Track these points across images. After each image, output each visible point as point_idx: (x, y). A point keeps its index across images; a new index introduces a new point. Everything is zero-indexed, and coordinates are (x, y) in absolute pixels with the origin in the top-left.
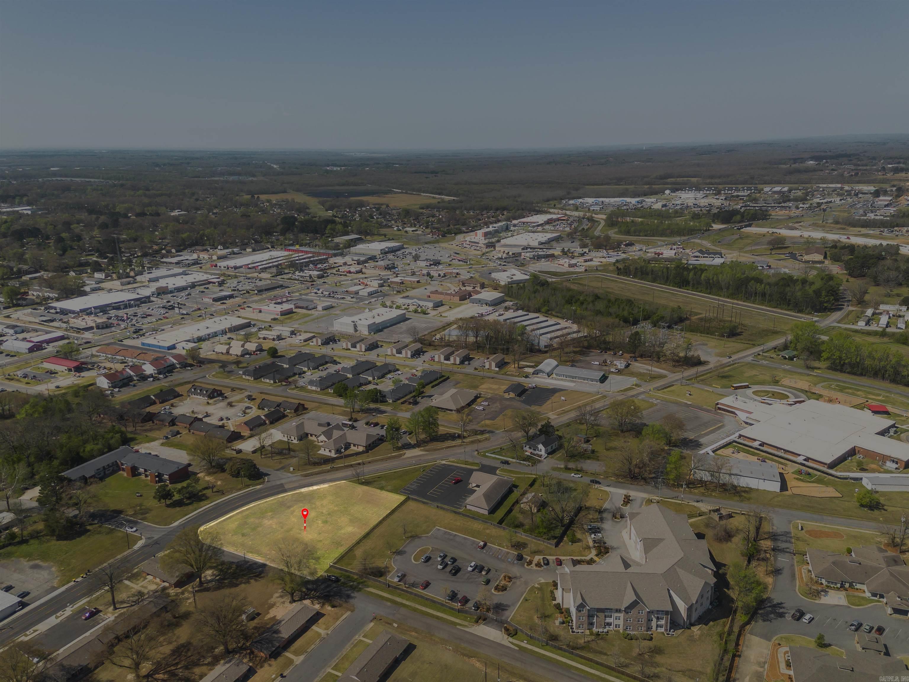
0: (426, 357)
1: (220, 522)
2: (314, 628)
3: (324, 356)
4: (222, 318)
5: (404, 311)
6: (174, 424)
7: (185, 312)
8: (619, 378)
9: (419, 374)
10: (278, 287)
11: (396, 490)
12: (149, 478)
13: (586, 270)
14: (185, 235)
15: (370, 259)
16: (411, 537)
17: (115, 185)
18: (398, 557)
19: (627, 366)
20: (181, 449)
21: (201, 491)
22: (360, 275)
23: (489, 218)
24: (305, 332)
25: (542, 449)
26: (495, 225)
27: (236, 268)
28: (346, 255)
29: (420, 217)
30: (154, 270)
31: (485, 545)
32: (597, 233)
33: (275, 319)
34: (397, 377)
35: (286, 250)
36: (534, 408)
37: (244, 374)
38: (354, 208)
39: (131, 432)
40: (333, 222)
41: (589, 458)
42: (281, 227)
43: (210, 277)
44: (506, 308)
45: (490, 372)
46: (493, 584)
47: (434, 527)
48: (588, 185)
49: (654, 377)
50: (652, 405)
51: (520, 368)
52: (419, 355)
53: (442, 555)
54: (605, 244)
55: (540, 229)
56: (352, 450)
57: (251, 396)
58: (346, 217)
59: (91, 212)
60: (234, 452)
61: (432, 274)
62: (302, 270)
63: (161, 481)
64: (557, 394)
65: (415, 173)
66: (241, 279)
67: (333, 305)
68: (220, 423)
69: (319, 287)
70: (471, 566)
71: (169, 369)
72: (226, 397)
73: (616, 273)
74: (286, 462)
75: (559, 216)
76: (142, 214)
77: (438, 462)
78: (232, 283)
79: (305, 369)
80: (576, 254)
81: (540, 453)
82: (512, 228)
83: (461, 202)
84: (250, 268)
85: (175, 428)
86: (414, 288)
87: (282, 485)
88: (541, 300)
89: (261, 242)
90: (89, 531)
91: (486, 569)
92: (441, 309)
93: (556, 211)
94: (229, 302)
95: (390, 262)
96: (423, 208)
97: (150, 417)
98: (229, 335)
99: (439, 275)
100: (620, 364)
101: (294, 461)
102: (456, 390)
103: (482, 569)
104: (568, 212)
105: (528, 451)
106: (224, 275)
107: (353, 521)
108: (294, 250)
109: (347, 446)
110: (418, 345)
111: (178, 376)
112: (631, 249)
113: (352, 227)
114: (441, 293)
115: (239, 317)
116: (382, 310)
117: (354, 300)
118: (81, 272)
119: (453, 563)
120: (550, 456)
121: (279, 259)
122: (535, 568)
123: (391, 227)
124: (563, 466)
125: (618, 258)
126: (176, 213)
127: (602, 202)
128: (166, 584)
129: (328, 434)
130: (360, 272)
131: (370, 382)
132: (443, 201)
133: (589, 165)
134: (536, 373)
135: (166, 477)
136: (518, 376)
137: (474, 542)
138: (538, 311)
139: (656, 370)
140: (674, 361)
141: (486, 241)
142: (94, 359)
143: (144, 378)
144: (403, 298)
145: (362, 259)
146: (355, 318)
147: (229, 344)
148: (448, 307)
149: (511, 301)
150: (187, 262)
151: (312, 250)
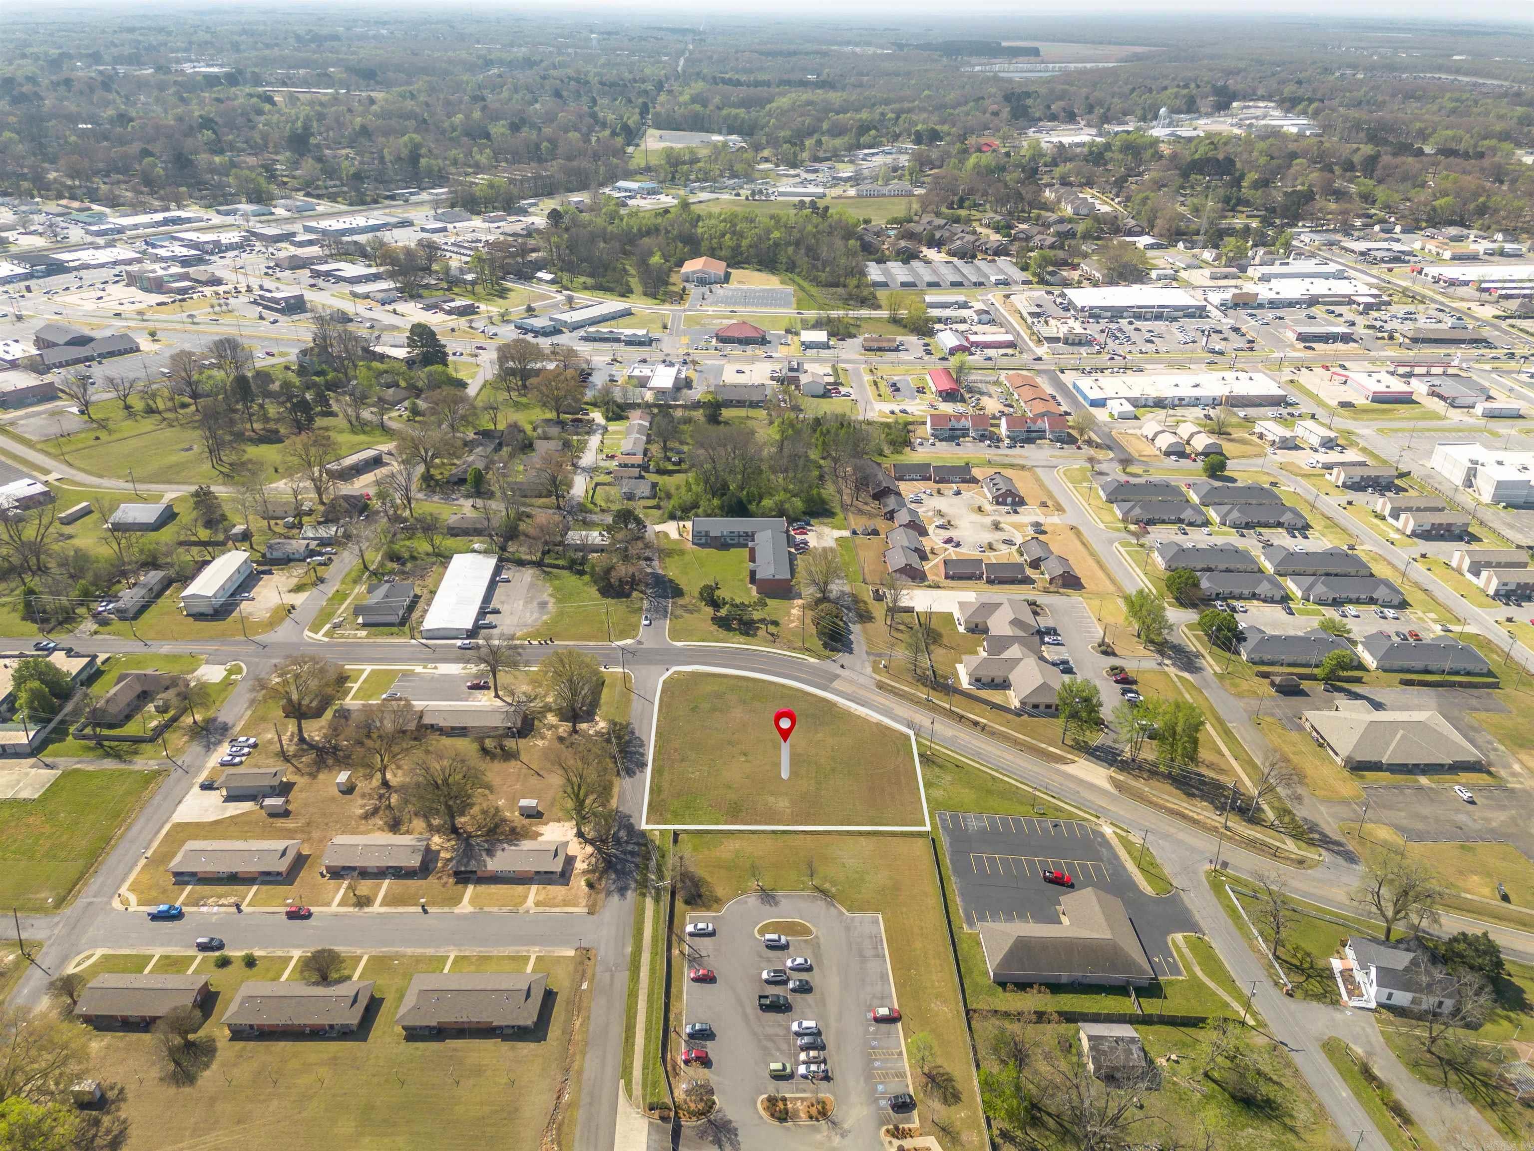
2: (534, 888)
3: (1286, 510)
6: (891, 519)
7: (1220, 349)
16: (823, 891)
18: (754, 902)
21: (764, 622)
24: (1362, 449)
25: (1373, 983)
33: (1347, 404)
37: (1111, 485)
43: (1364, 291)
46: (783, 1090)
47: (877, 911)
52: (1524, 598)
53: (806, 961)
57: (1041, 526)
66: (1427, 307)
68: (935, 547)
72: (1017, 512)
77: (1100, 821)
78: (1393, 312)
79: (1217, 520)
81: (1365, 986)
84: (1480, 289)
85: (881, 524)
87: (834, 677)
91: (821, 1055)
94: (1327, 347)
97: (889, 496)
103: (815, 1047)
105: (1346, 961)
106: (1405, 292)
109: (1007, 683)
115: (1290, 381)
119: (796, 991)
142: (989, 388)
147: (1176, 425)
150: (1386, 254)
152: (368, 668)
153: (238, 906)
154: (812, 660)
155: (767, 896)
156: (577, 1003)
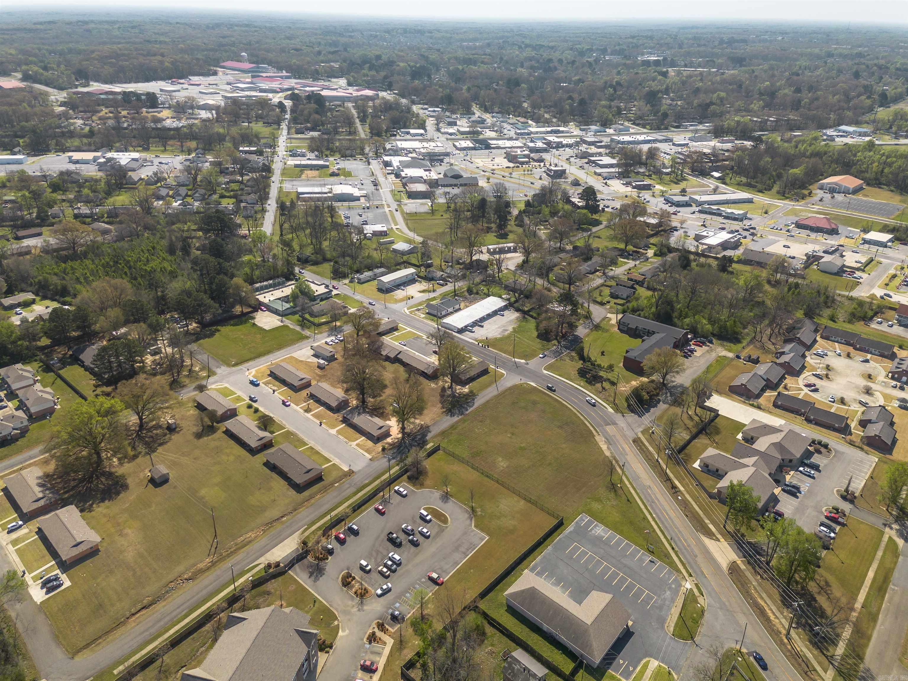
47: (488, 534)
152: (409, 329)
153: (274, 391)
154: (610, 410)
155: (446, 497)
156: (325, 489)
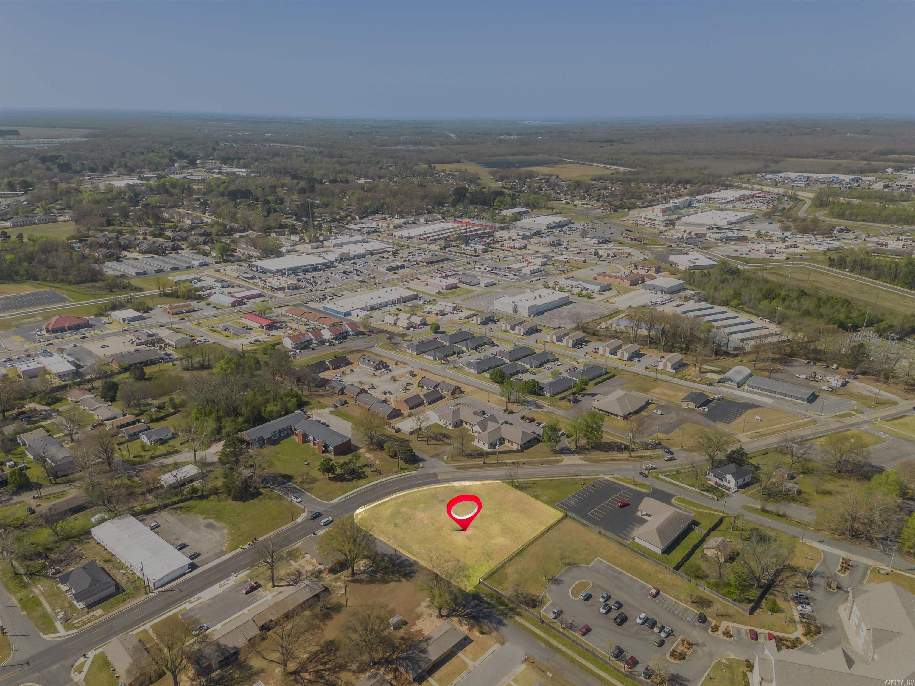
0: (589, 347)
1: (375, 506)
2: (460, 654)
3: (482, 337)
4: (393, 288)
5: (567, 294)
6: (343, 393)
7: (361, 280)
8: (833, 398)
9: (581, 367)
10: (445, 260)
11: (551, 503)
12: (316, 447)
13: (788, 259)
14: (367, 204)
15: (535, 234)
16: (569, 564)
17: (315, 152)
18: (553, 587)
19: (844, 384)
20: (346, 420)
21: (360, 467)
22: (524, 252)
23: (668, 191)
24: (467, 309)
25: (731, 482)
26: (676, 200)
27: (409, 238)
28: (512, 229)
29: (592, 190)
30: (339, 236)
31: (658, 593)
32: (801, 214)
33: (439, 293)
34: (556, 368)
35: (455, 222)
36: (720, 426)
37: (408, 347)
38: (523, 179)
39: (306, 396)
40: (502, 194)
41: (794, 500)
42: (452, 198)
43: (386, 246)
44: (686, 297)
45: (665, 374)
46: (669, 648)
47: (596, 557)
48: (789, 157)
49: (880, 403)
50: (879, 440)
51: (702, 372)
52: (581, 344)
53: (605, 595)
54: (812, 227)
55: (729, 206)
56: (508, 447)
57: (413, 372)
58: (514, 188)
59: (294, 177)
60: (393, 431)
61: (600, 254)
62: (468, 244)
63: (326, 451)
64: (750, 411)
65: (590, 141)
66: (413, 249)
67: (495, 282)
68: (383, 398)
69: (482, 262)
70: (641, 619)
71: (343, 337)
72: (390, 371)
73: (828, 264)
74: (441, 449)
75: (754, 192)
76: (334, 181)
77: (600, 476)
78: (404, 253)
79: (464, 349)
80: (775, 238)
81: (727, 485)
82: (696, 204)
83: (638, 173)
84: (421, 239)
85: (343, 398)
86: (579, 269)
87: (435, 475)
88: (732, 292)
89: (433, 213)
90: (261, 494)
91: (659, 625)
92: (608, 294)
93: (749, 186)
94: (401, 272)
95: (555, 239)
96: (594, 180)
97: (324, 383)
98: (398, 306)
99: (609, 255)
100: (835, 381)
101: (448, 449)
102: (624, 392)
103: (653, 624)
104: (765, 188)
105: (712, 480)
106: (397, 244)
107: (506, 531)
108: (462, 222)
109: (502, 441)
110: (580, 334)
111: (352, 344)
112: (846, 235)
113: (520, 199)
114: (610, 276)
115: (408, 288)
116: (544, 291)
117: (516, 278)
118: (280, 234)
119: (618, 609)
120: (741, 490)
121: (448, 231)
122: (721, 636)
123: (559, 200)
124: (758, 506)
125: (830, 246)
126: (361, 181)
127: (808, 178)
128: (321, 567)
129: (483, 425)
130: (525, 247)
131: (527, 371)
132: (617, 172)
133: (791, 135)
134: (723, 381)
135: (331, 448)
136: (699, 382)
137: (643, 587)
138: (726, 303)
139: (885, 394)
140: (907, 383)
141: (665, 218)
142: (283, 319)
143: (322, 342)
144: (568, 278)
145: (528, 234)
146: (516, 299)
147: (397, 315)
148: (616, 292)
149: (692, 290)
150: (368, 230)
151: (480, 223)
155: (555, 581)
